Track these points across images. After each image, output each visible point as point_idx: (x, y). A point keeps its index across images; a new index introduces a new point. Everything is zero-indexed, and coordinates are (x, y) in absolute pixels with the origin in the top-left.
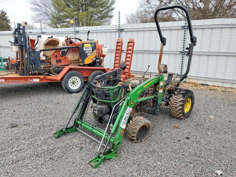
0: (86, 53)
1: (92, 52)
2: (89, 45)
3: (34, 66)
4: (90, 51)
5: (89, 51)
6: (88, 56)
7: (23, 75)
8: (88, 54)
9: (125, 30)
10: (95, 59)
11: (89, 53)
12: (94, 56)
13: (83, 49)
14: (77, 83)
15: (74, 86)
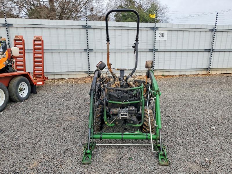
4: (1, 51)
9: (13, 25)
10: (7, 62)
12: (6, 59)
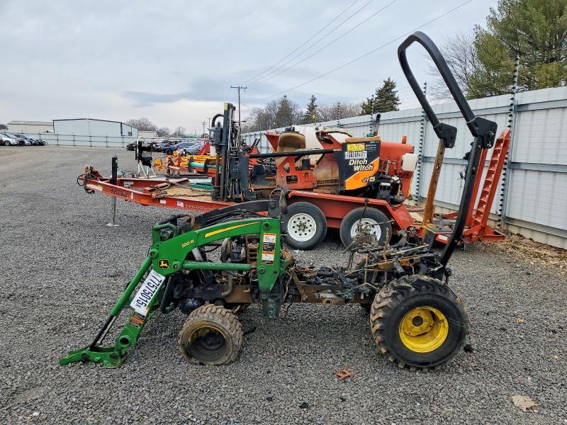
0: (350, 164)
1: (368, 163)
2: (362, 146)
3: (237, 185)
4: (363, 160)
5: (360, 160)
6: (356, 171)
7: (217, 199)
8: (356, 168)
9: (529, 106)
10: (373, 179)
11: (359, 165)
12: (373, 173)
13: (344, 156)
14: (310, 228)
15: (303, 234)
